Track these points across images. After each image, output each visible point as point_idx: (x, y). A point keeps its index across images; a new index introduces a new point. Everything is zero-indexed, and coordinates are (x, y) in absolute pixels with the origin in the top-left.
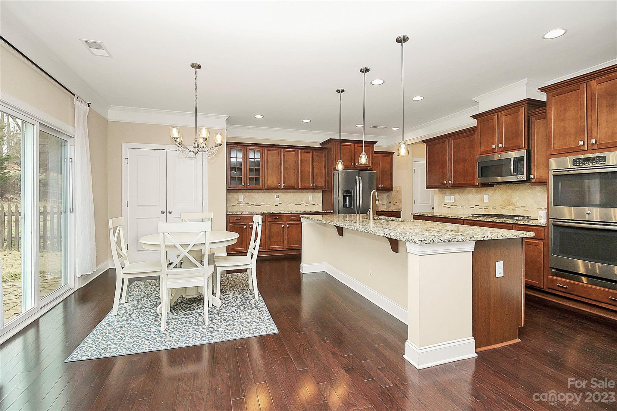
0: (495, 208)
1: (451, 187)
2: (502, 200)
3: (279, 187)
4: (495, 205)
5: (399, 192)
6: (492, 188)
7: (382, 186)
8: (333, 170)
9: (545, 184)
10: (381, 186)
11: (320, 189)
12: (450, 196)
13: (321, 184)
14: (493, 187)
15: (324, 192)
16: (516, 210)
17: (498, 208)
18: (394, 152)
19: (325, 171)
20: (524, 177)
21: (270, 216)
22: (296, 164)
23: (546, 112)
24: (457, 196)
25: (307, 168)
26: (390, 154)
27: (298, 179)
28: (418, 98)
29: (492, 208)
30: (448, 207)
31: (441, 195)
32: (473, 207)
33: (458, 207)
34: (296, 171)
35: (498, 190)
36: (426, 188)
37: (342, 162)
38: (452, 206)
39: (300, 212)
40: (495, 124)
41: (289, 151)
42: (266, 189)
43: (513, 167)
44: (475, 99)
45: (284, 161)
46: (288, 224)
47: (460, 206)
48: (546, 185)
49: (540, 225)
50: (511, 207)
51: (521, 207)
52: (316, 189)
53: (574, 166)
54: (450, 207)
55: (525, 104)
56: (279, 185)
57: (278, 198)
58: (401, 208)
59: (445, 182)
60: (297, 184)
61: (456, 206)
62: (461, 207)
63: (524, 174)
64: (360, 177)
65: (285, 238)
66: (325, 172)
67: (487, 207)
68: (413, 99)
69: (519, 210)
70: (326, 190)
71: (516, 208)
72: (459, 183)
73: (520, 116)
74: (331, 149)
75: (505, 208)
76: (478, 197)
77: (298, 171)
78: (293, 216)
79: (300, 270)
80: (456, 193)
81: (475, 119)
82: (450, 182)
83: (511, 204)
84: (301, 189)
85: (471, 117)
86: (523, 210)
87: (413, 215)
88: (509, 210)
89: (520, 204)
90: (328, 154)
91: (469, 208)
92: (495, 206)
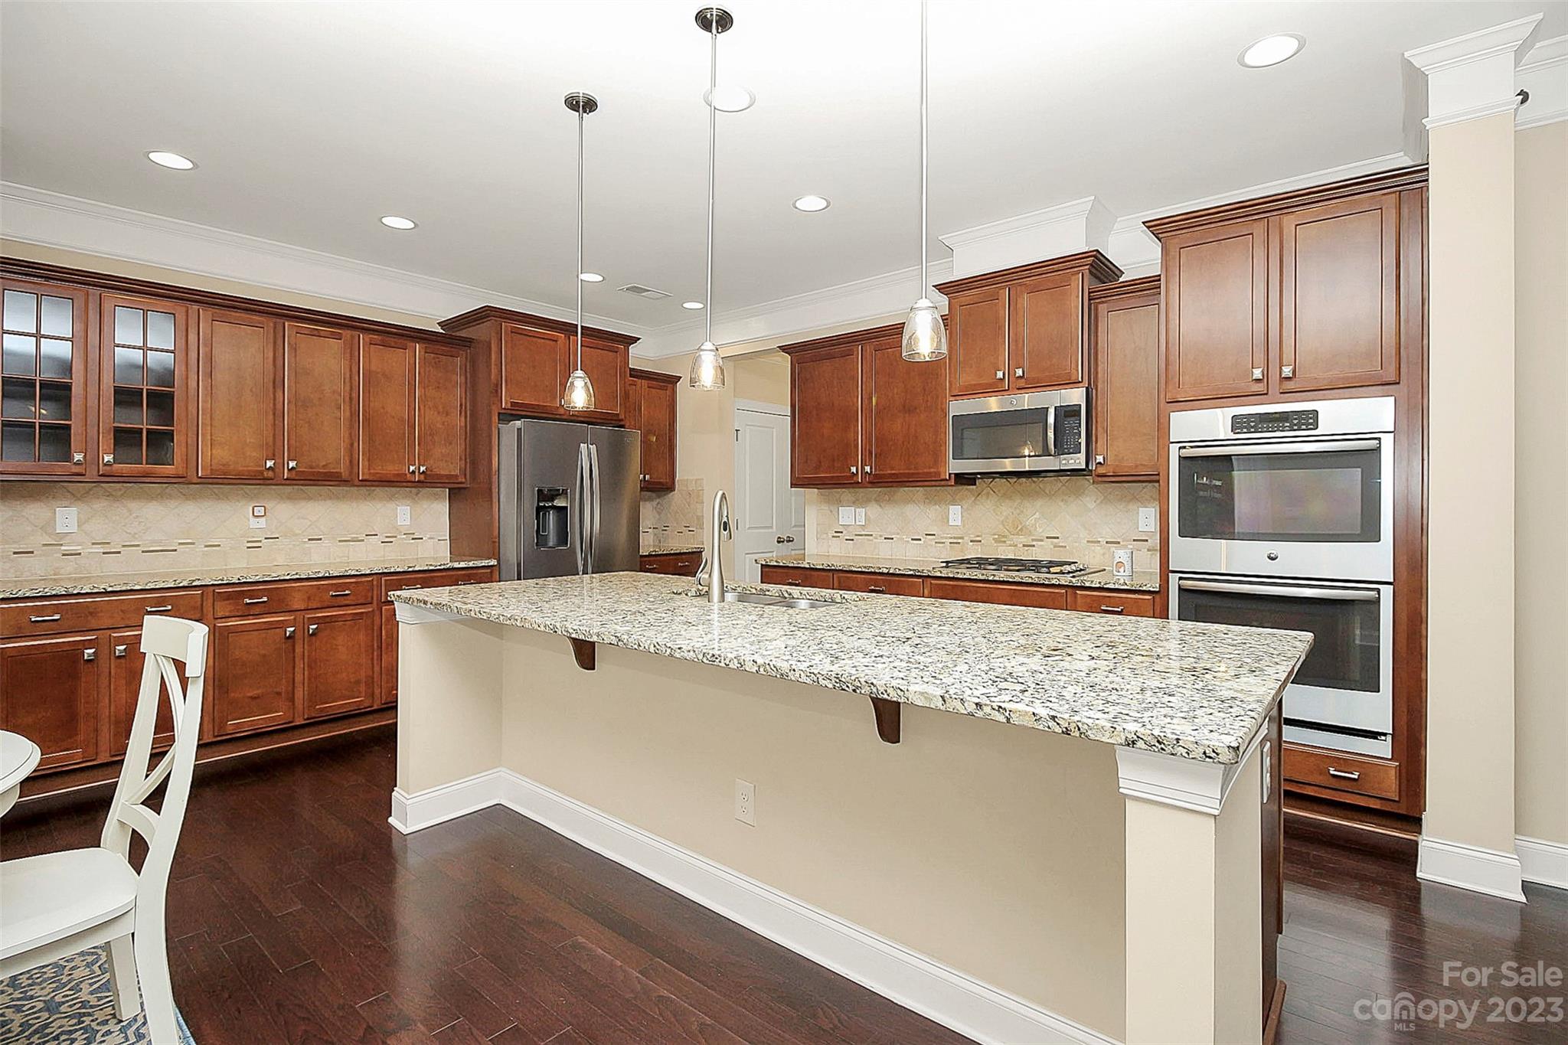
0: (980, 541)
1: (870, 482)
2: (998, 520)
3: (270, 474)
4: (980, 534)
5: (695, 496)
6: (971, 487)
7: (647, 477)
8: (495, 418)
9: (1156, 478)
10: (645, 477)
11: (443, 485)
12: (853, 508)
13: (451, 465)
14: (975, 484)
15: (457, 493)
16: (1034, 546)
17: (987, 540)
18: (681, 377)
19: (463, 419)
20: (1078, 461)
21: (228, 597)
22: (348, 388)
23: (1160, 287)
24: (874, 510)
25: (392, 404)
26: (668, 382)
27: (356, 444)
28: (811, 203)
29: (971, 541)
30: (847, 540)
31: (825, 507)
32: (920, 540)
33: (876, 538)
34: (344, 413)
35: (988, 493)
36: (791, 485)
37: (587, 380)
38: (856, 535)
39: (368, 572)
40: (1002, 312)
41: (316, 333)
42: (199, 480)
43: (1053, 433)
44: (947, 239)
45: (296, 373)
46: (312, 621)
47: (881, 536)
48: (1158, 481)
49: (1144, 588)
50: (1023, 539)
51: (1047, 538)
52: (428, 482)
53: (1235, 433)
54: (852, 540)
55: (1087, 265)
56: (269, 464)
57: (264, 519)
58: (703, 544)
59: (854, 469)
60: (353, 463)
61: (871, 538)
62: (885, 538)
63: (1080, 452)
64: (593, 448)
65: (299, 678)
66: (463, 424)
67: (955, 538)
68: (797, 205)
69: (1041, 546)
70: (465, 488)
71: (1033, 540)
72: (893, 472)
73: (1073, 297)
74: (490, 343)
75: (1005, 542)
76: (933, 511)
77: (354, 414)
78: (336, 587)
79: (390, 820)
80: (869, 500)
81: (946, 296)
82: (868, 469)
83: (1021, 530)
84: (366, 483)
85: (934, 288)
86: (1052, 547)
87: (762, 565)
88: (1016, 546)
89: (1043, 531)
90: (474, 362)
91: (908, 541)
92: (978, 536)
